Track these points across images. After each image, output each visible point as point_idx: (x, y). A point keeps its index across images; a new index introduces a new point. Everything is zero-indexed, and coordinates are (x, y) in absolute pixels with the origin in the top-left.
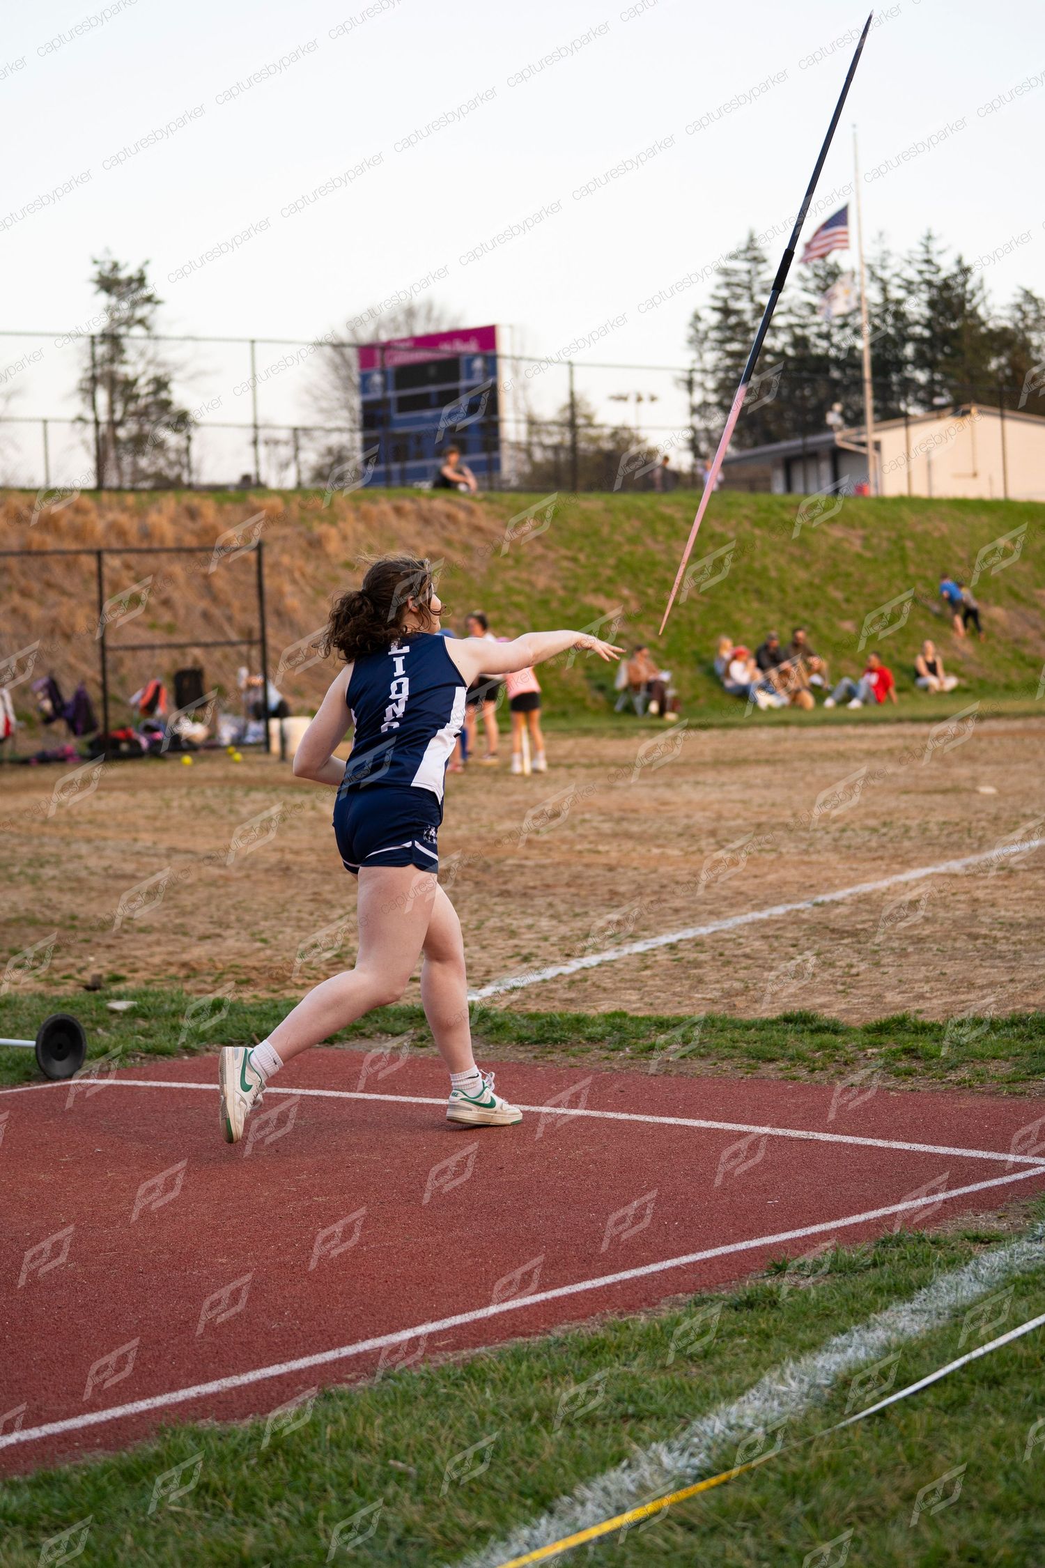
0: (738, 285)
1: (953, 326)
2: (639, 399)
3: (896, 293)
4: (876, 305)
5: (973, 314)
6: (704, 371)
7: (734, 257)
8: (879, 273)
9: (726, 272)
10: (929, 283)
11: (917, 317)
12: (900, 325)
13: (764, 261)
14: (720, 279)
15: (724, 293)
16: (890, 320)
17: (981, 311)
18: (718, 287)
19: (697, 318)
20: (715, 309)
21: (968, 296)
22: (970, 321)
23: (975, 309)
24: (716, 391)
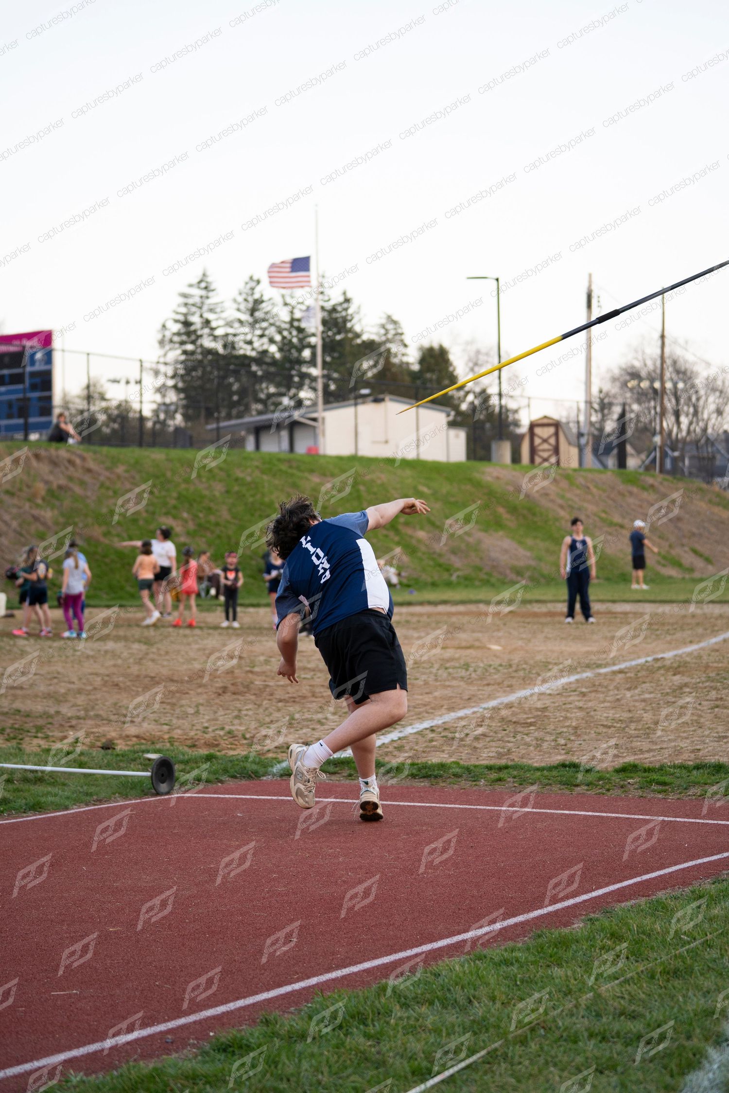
0: (193, 305)
1: (338, 337)
2: (128, 382)
3: (298, 315)
4: (285, 322)
5: (350, 330)
6: (166, 364)
7: (191, 286)
8: (288, 300)
9: (185, 296)
10: (323, 308)
11: (313, 330)
12: (301, 336)
13: (213, 290)
14: (182, 300)
15: (184, 310)
16: (295, 333)
17: (357, 329)
18: (179, 306)
19: (164, 326)
20: (176, 321)
21: (349, 318)
22: (350, 335)
23: (352, 326)
24: (173, 377)
